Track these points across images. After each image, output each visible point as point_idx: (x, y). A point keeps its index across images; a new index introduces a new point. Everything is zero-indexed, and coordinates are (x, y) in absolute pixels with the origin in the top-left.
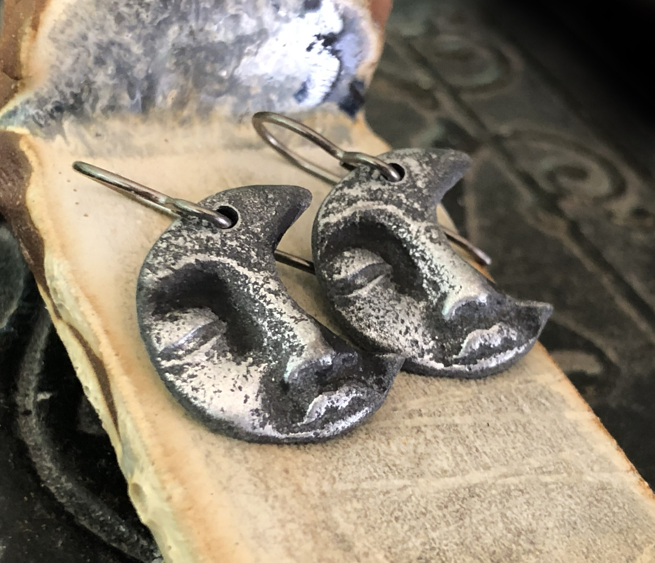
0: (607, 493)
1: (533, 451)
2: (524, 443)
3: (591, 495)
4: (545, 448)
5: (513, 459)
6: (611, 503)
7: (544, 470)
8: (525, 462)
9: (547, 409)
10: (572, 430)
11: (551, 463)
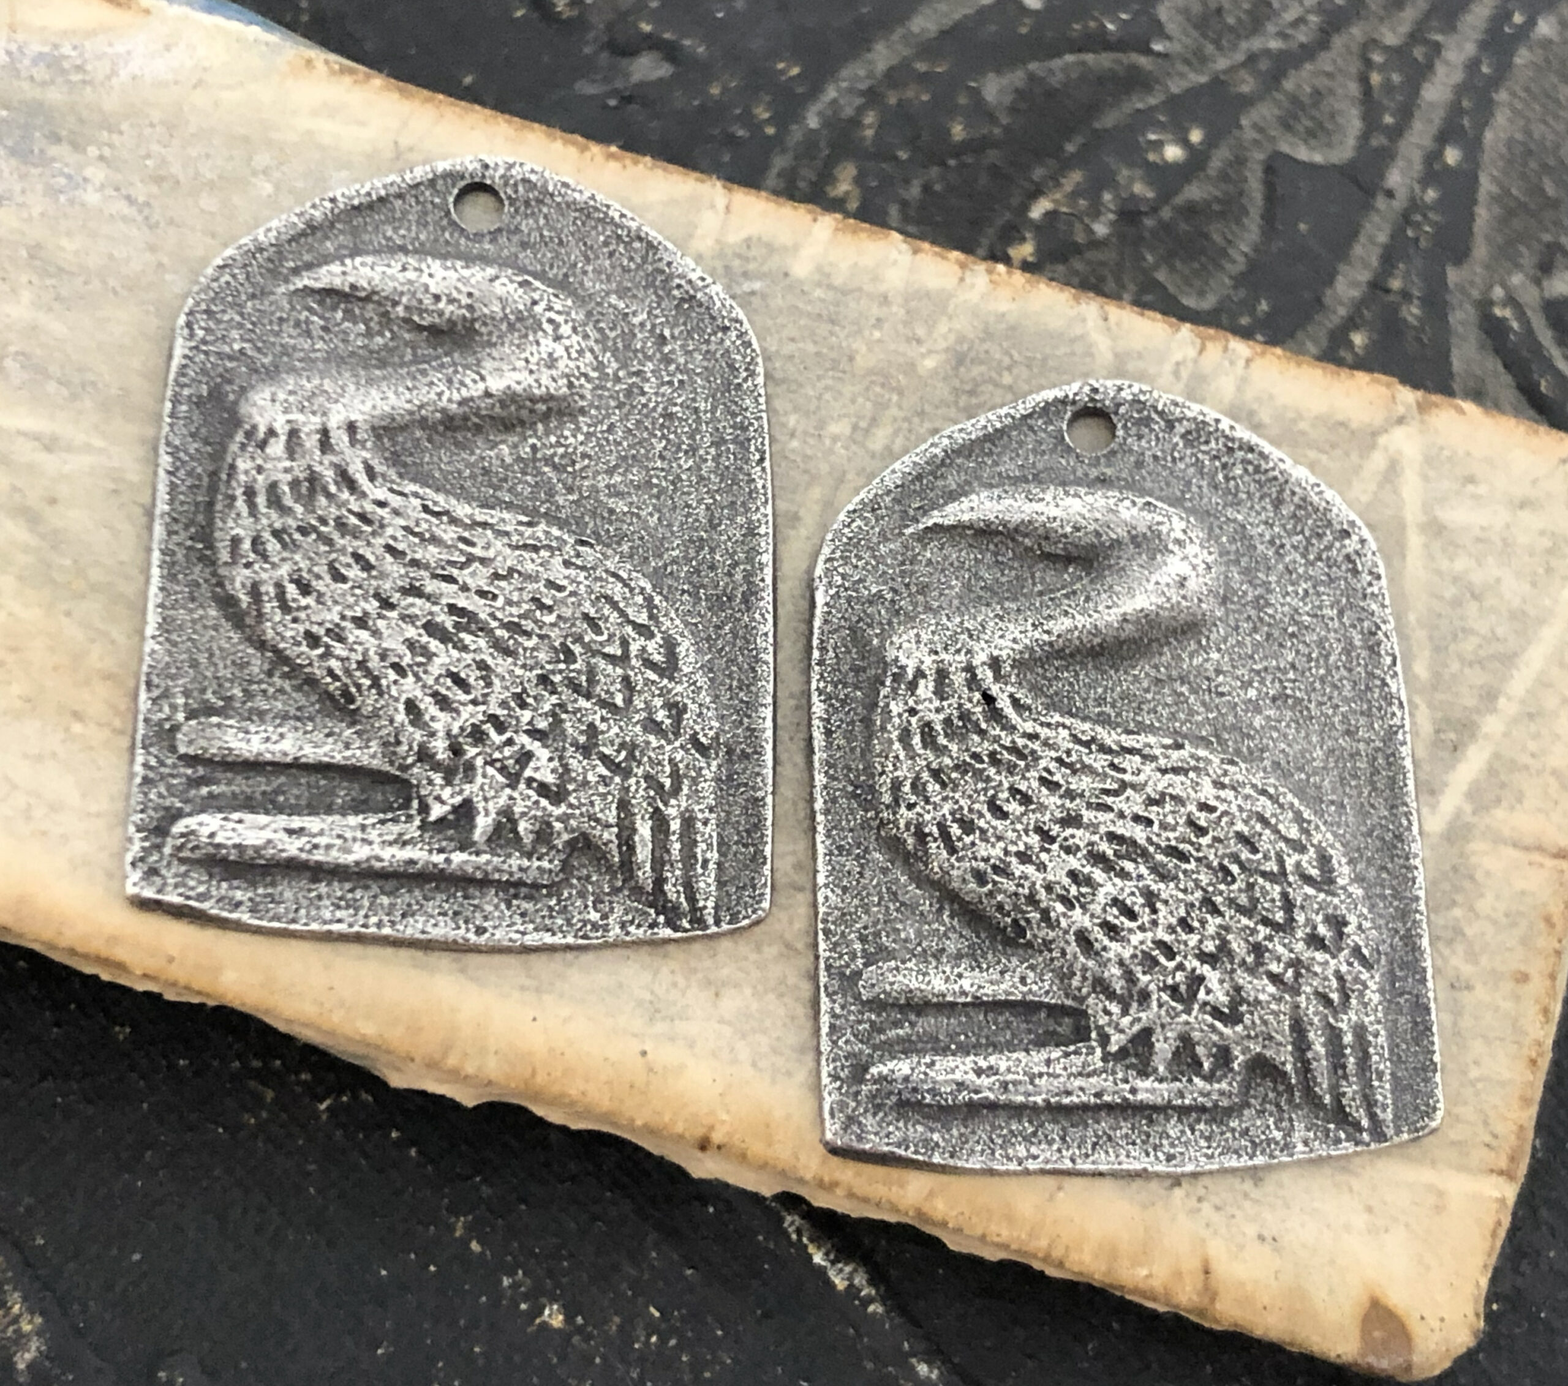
0: (972, 361)
1: (818, 408)
2: (796, 409)
3: (956, 391)
4: (830, 382)
5: (810, 458)
6: (994, 375)
7: (863, 424)
8: (828, 442)
9: (764, 296)
10: (830, 295)
11: (860, 400)
